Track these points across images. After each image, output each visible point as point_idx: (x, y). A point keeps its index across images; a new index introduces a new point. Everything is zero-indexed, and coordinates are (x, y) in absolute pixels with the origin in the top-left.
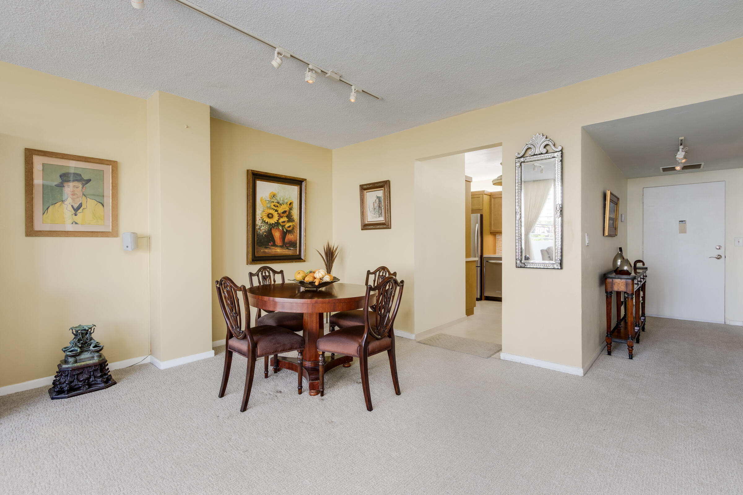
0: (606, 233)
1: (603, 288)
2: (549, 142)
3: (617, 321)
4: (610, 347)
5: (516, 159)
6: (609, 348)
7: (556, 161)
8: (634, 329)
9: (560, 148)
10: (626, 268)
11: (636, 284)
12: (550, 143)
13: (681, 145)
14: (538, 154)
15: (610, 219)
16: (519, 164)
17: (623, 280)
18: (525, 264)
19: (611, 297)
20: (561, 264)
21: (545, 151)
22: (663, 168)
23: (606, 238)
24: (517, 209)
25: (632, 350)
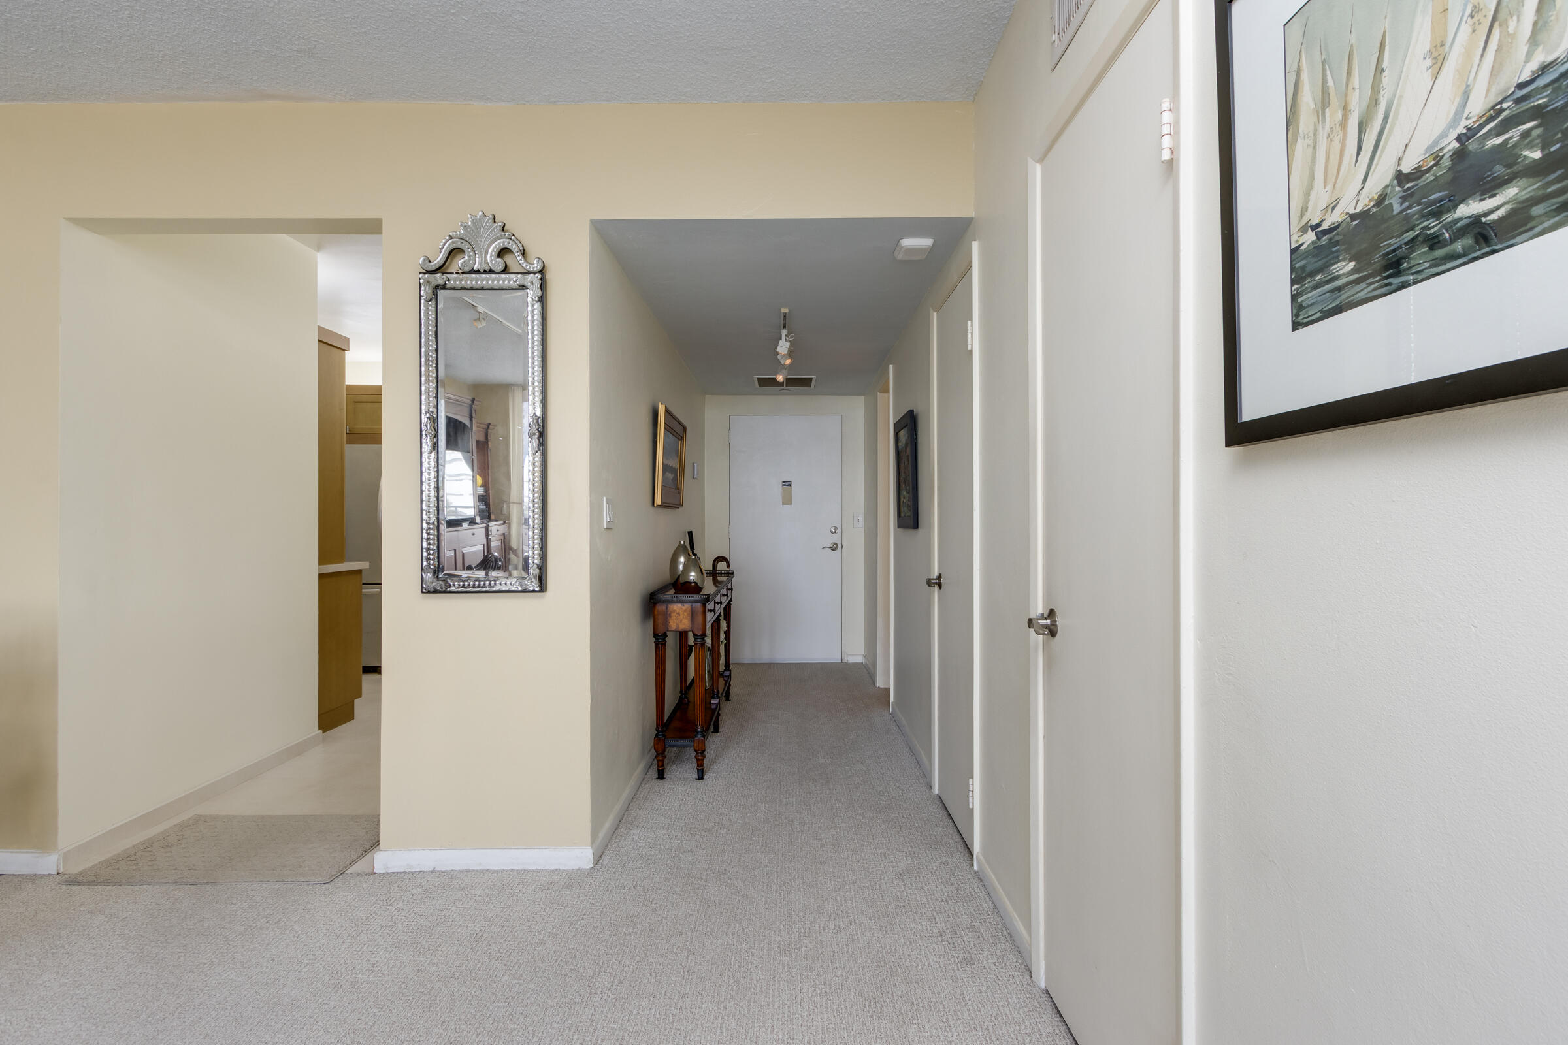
0: (658, 501)
1: (650, 625)
2: (511, 241)
3: (681, 692)
4: (663, 761)
5: (420, 273)
6: (660, 764)
7: (529, 299)
8: (710, 703)
9: (536, 266)
10: (693, 576)
11: (711, 611)
12: (514, 247)
13: (784, 327)
14: (482, 270)
15: (666, 468)
16: (429, 291)
17: (686, 606)
18: (447, 582)
19: (664, 644)
20: (542, 579)
21: (500, 267)
22: (758, 379)
23: (661, 510)
24: (423, 421)
25: (703, 760)
